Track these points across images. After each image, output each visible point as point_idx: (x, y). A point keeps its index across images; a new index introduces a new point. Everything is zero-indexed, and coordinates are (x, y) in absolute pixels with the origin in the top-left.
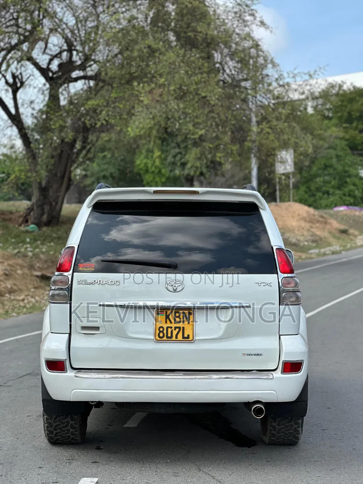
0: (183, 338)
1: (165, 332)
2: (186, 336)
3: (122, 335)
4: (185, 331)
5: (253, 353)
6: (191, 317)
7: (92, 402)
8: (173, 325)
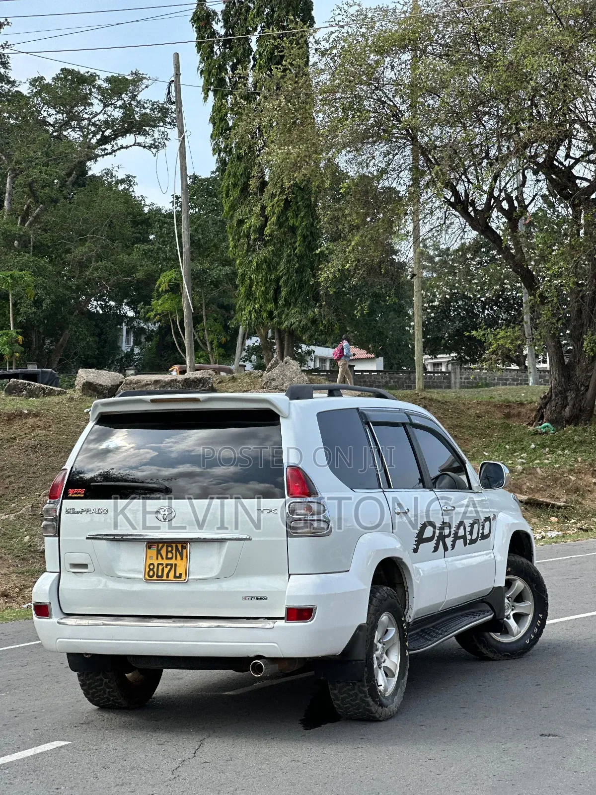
0: (174, 578)
1: (155, 570)
2: (178, 575)
3: (111, 574)
4: (177, 568)
5: (256, 596)
6: (185, 551)
7: (87, 654)
8: (165, 562)
